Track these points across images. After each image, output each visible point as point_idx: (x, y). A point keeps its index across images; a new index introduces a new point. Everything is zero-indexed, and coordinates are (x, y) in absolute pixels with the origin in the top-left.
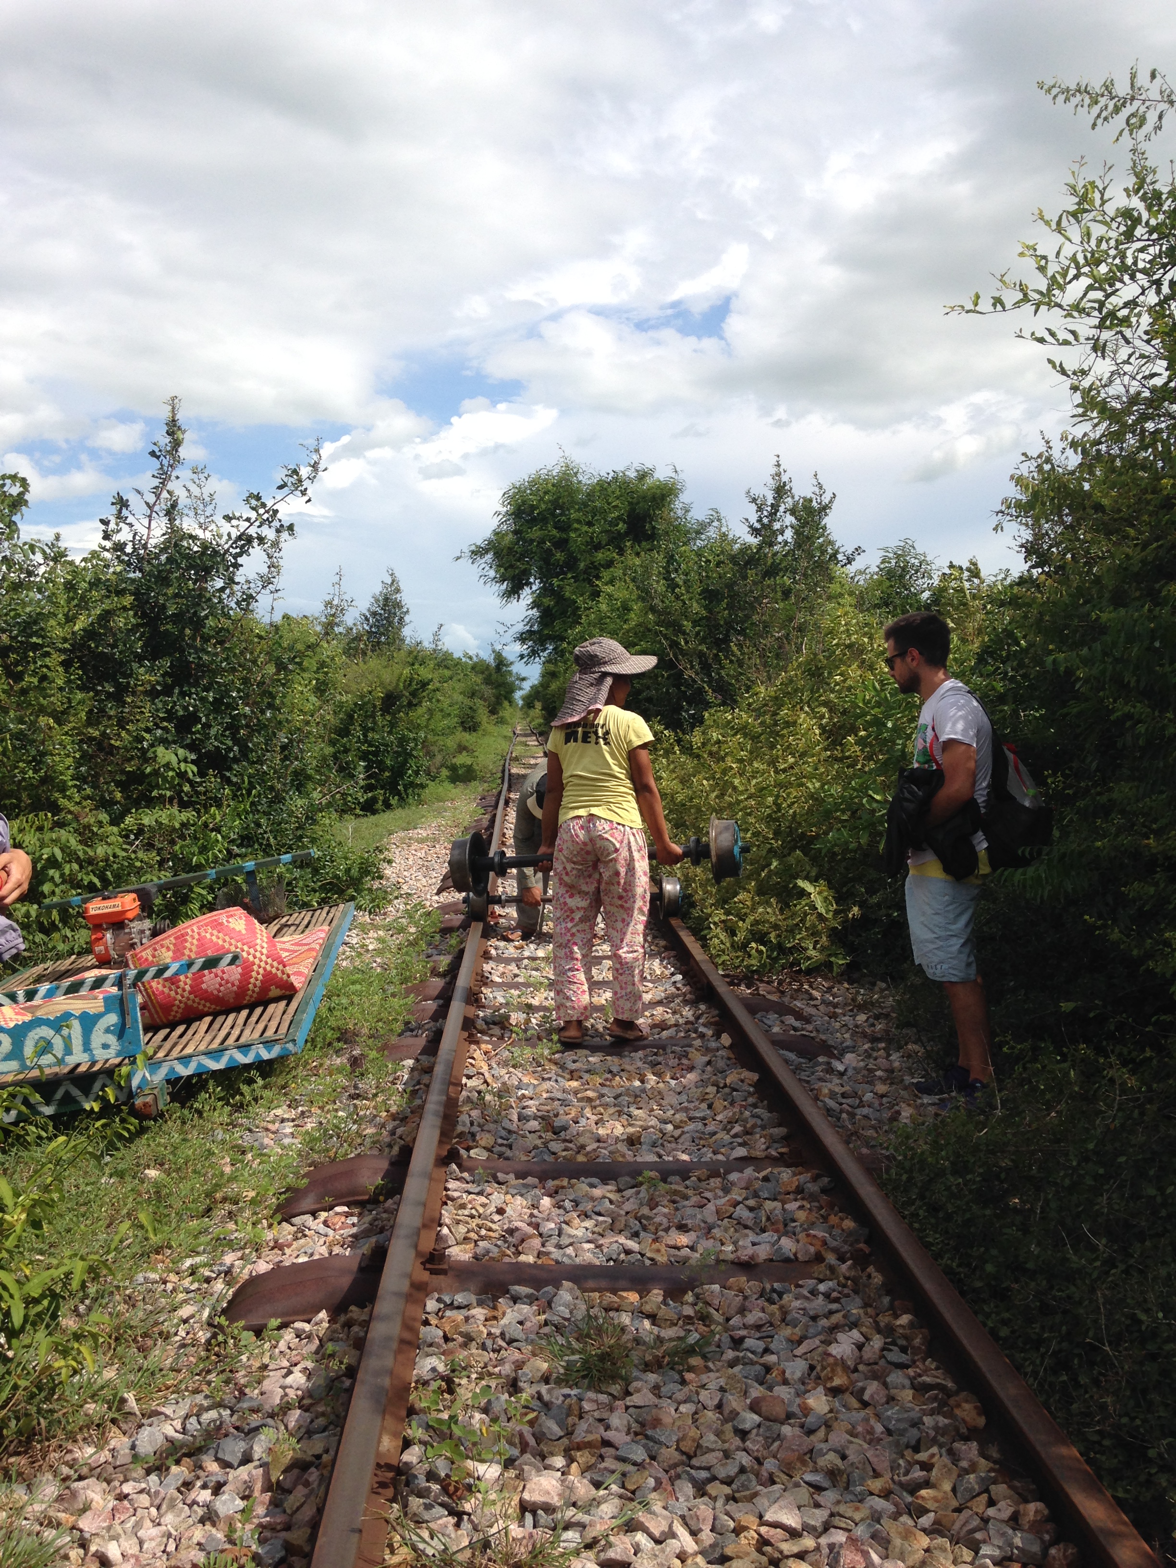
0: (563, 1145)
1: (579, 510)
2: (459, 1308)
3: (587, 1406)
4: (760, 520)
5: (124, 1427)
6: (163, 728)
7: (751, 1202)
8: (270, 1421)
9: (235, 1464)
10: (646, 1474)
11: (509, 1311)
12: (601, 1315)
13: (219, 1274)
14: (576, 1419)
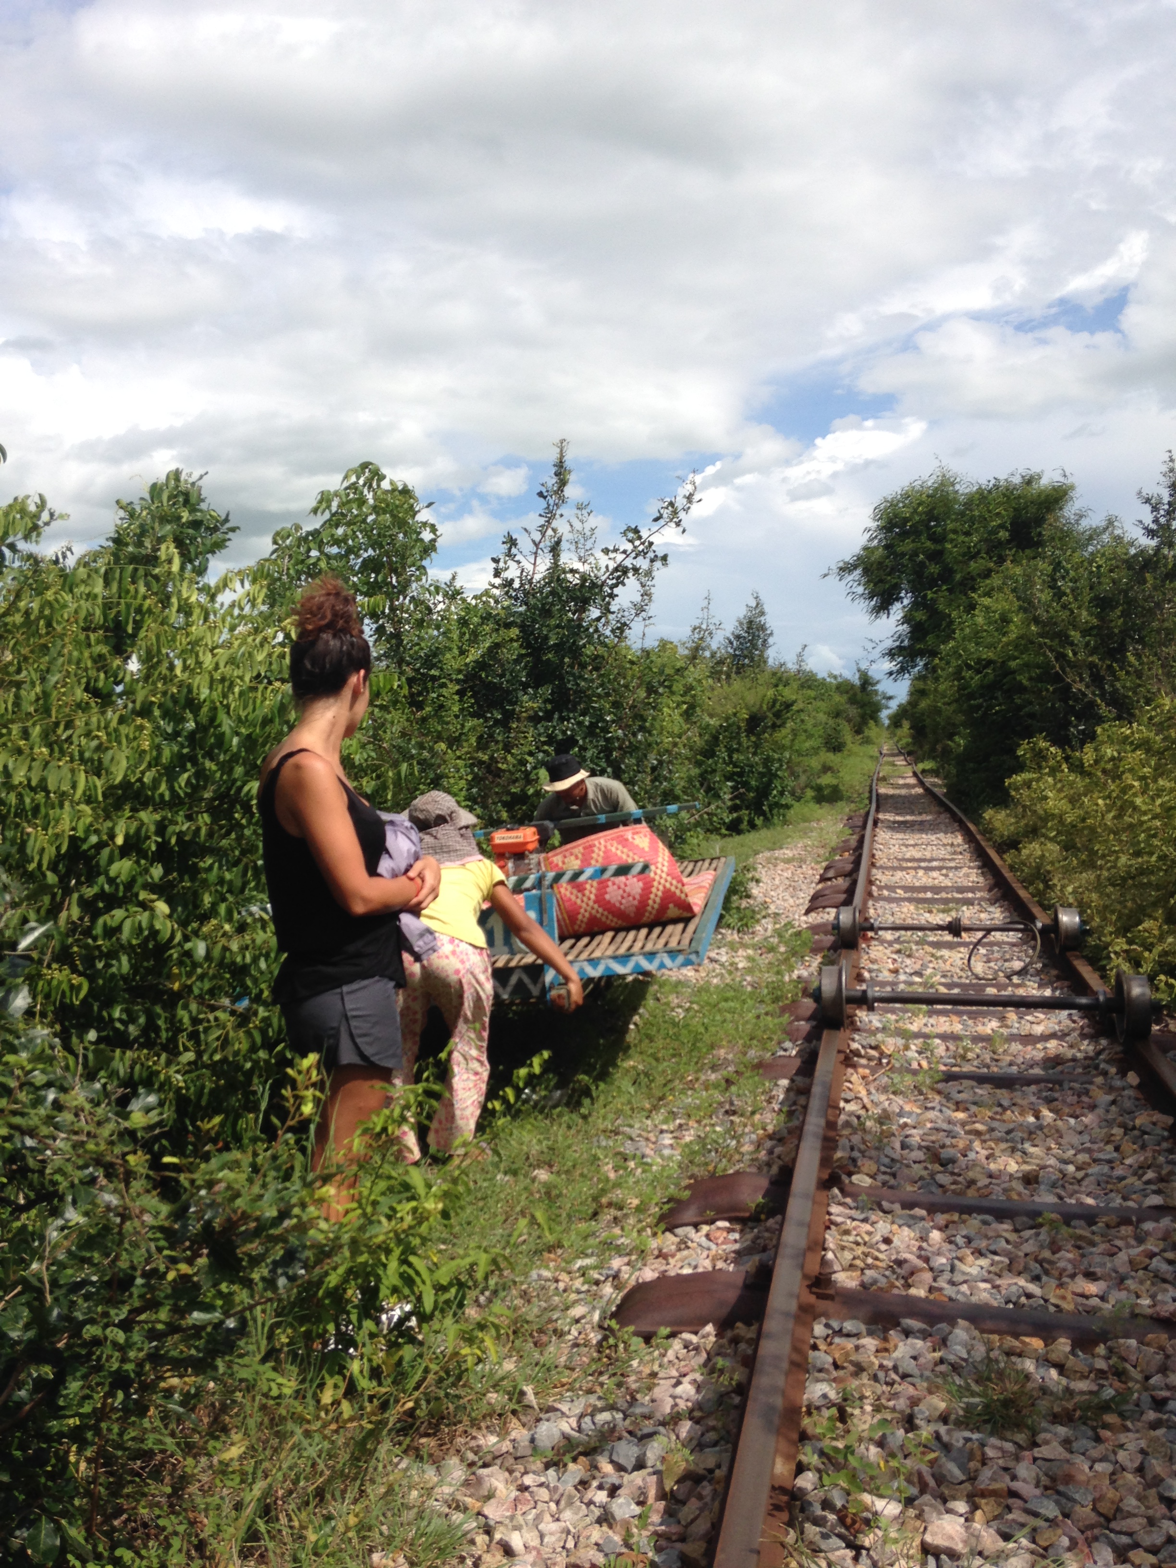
0: (951, 1178)
1: (956, 520)
2: (848, 1335)
3: (990, 1452)
4: (1156, 521)
5: (524, 1419)
6: (544, 752)
7: (1170, 1255)
8: (661, 1429)
9: (630, 1469)
10: (1060, 1531)
11: (901, 1344)
12: (1002, 1358)
13: (607, 1277)
14: (979, 1465)
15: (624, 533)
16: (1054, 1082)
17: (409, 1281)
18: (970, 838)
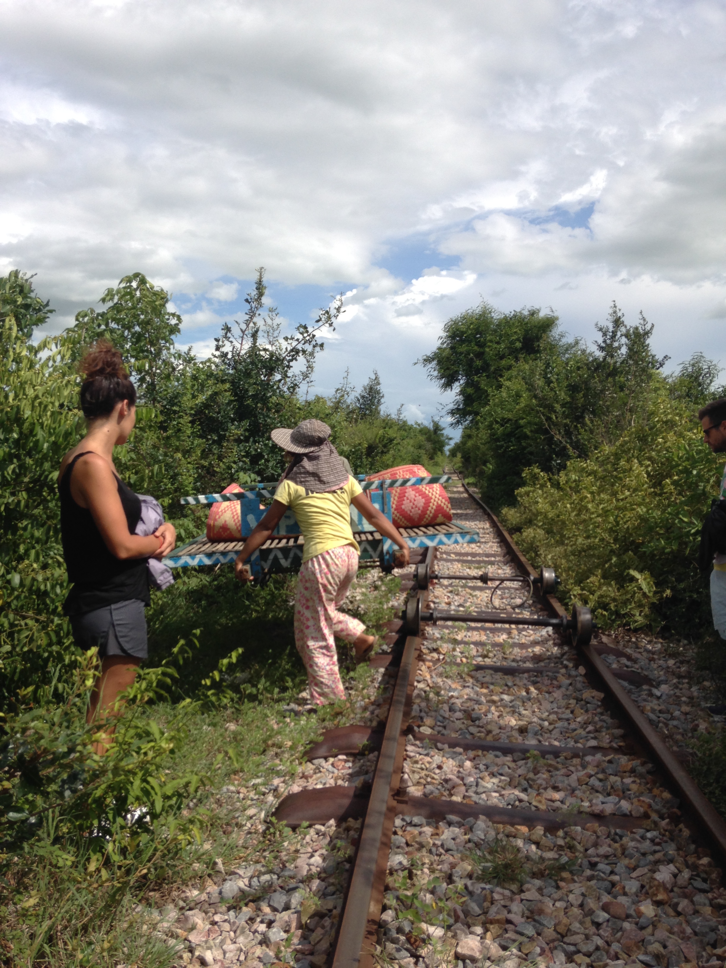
0: (478, 729)
1: (492, 335)
2: (415, 826)
3: (496, 896)
4: (605, 342)
5: (215, 879)
6: (243, 462)
7: (601, 776)
8: (301, 885)
9: (280, 910)
10: (535, 944)
11: (446, 831)
12: (504, 839)
13: (270, 790)
14: (489, 904)
15: (298, 329)
16: (537, 672)
17: (146, 793)
18: (494, 525)
